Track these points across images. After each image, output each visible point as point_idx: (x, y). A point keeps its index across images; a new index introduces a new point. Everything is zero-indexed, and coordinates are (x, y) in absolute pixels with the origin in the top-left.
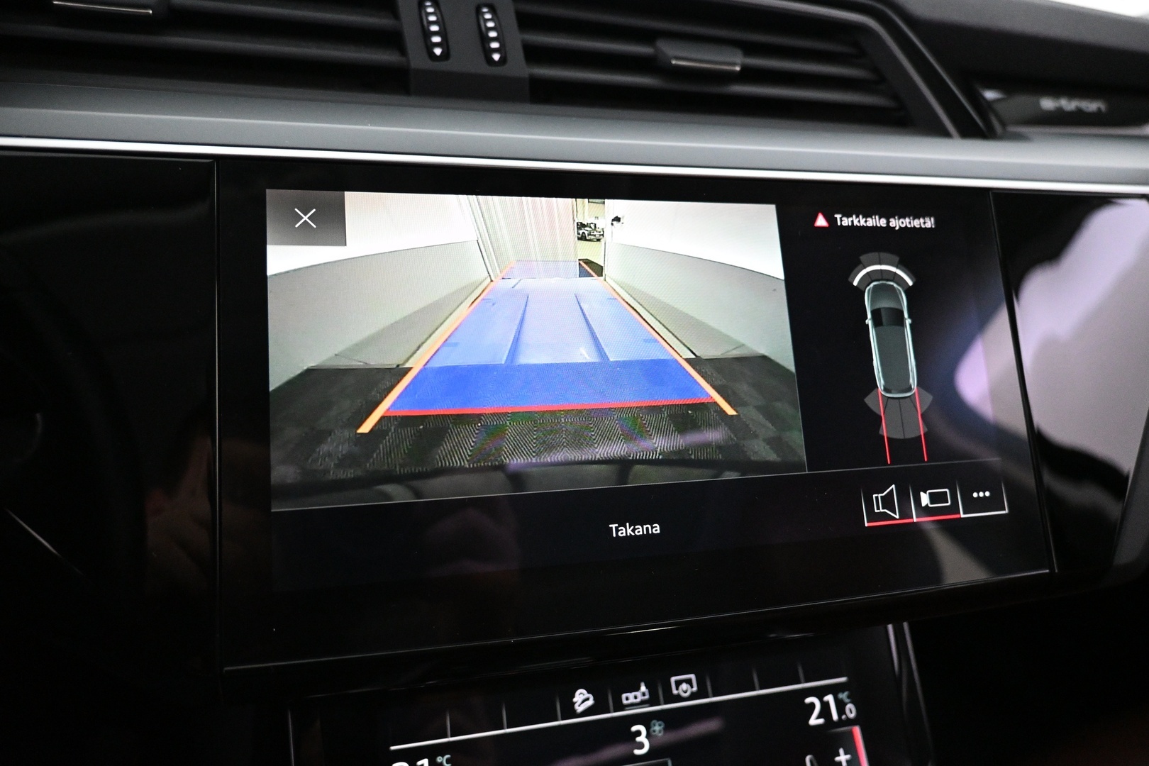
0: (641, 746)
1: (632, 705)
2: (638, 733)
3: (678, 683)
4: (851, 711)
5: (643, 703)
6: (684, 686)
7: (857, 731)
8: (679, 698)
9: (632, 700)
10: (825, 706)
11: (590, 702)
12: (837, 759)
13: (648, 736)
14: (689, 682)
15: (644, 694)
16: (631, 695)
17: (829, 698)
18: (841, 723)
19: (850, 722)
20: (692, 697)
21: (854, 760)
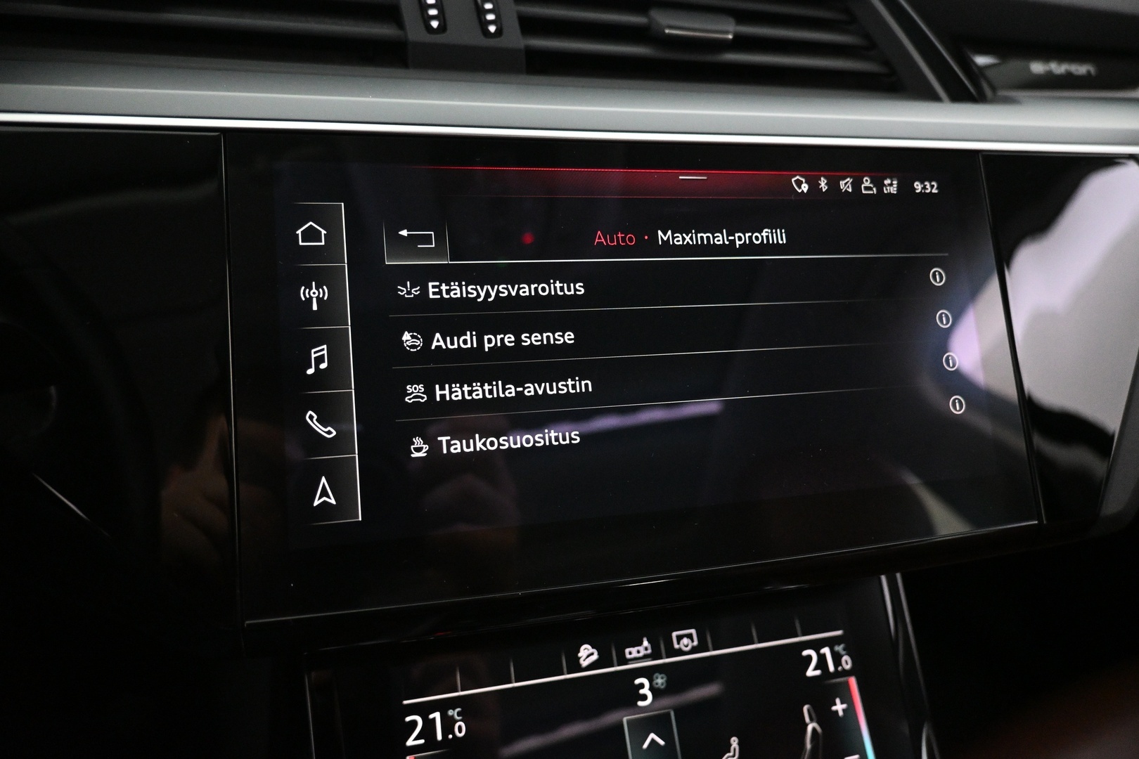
0: (644, 698)
1: (636, 660)
2: (642, 686)
3: (680, 638)
4: (847, 663)
5: (645, 657)
6: (685, 641)
7: (853, 681)
8: (681, 653)
9: (635, 655)
10: (822, 658)
11: (595, 657)
12: (834, 708)
13: (651, 689)
14: (690, 636)
15: (646, 649)
16: (634, 650)
17: (826, 651)
18: (837, 674)
19: (846, 673)
20: (694, 650)
21: (850, 711)
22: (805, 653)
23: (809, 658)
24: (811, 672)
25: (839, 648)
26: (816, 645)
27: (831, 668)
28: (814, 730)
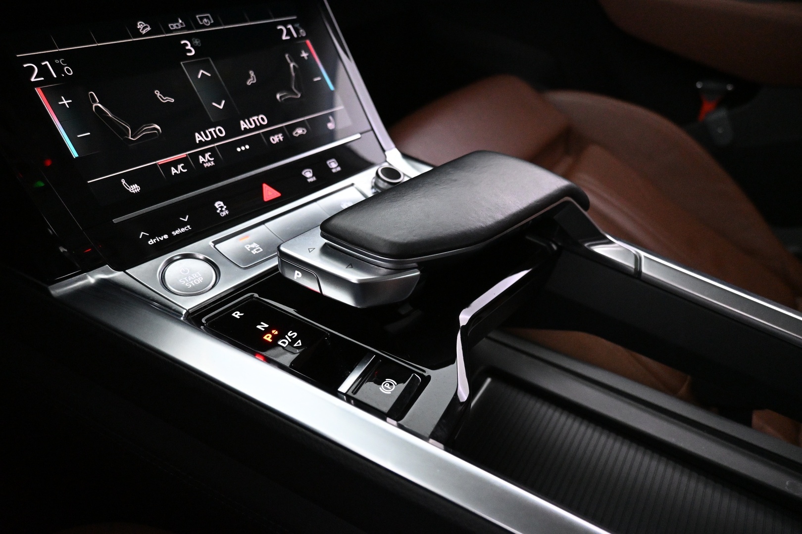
0: (190, 51)
1: (176, 30)
2: (186, 45)
3: (201, 19)
4: (303, 33)
5: (182, 29)
6: (205, 20)
7: (308, 42)
8: (204, 26)
9: (175, 27)
10: (289, 31)
11: (149, 29)
12: (302, 56)
13: (192, 46)
14: (207, 18)
15: (181, 24)
16: (174, 25)
17: (290, 26)
18: (298, 38)
19: (303, 38)
20: (212, 26)
21: (310, 56)
22: (279, 27)
23: (281, 30)
24: (284, 37)
25: (297, 25)
26: (284, 24)
27: (295, 35)
28: (294, 66)
